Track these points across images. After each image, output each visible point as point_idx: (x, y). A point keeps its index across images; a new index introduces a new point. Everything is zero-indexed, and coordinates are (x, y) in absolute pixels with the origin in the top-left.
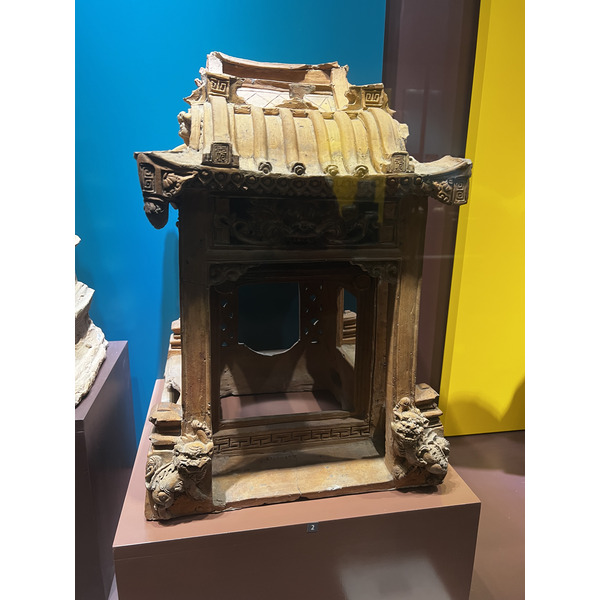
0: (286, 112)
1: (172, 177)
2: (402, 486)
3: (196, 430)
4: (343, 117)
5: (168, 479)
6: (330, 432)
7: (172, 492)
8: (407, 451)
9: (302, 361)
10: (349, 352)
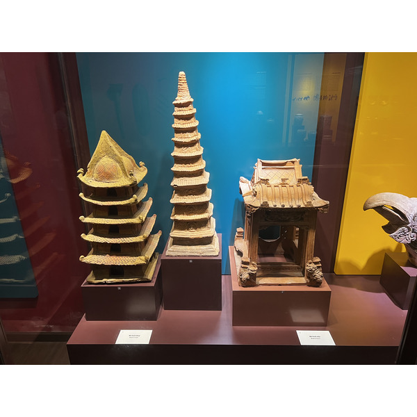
0: (280, 186)
1: (254, 209)
2: (309, 285)
3: (253, 264)
4: (295, 186)
5: (246, 276)
6: (289, 268)
7: (247, 279)
8: (310, 275)
9: (280, 244)
10: (296, 242)
